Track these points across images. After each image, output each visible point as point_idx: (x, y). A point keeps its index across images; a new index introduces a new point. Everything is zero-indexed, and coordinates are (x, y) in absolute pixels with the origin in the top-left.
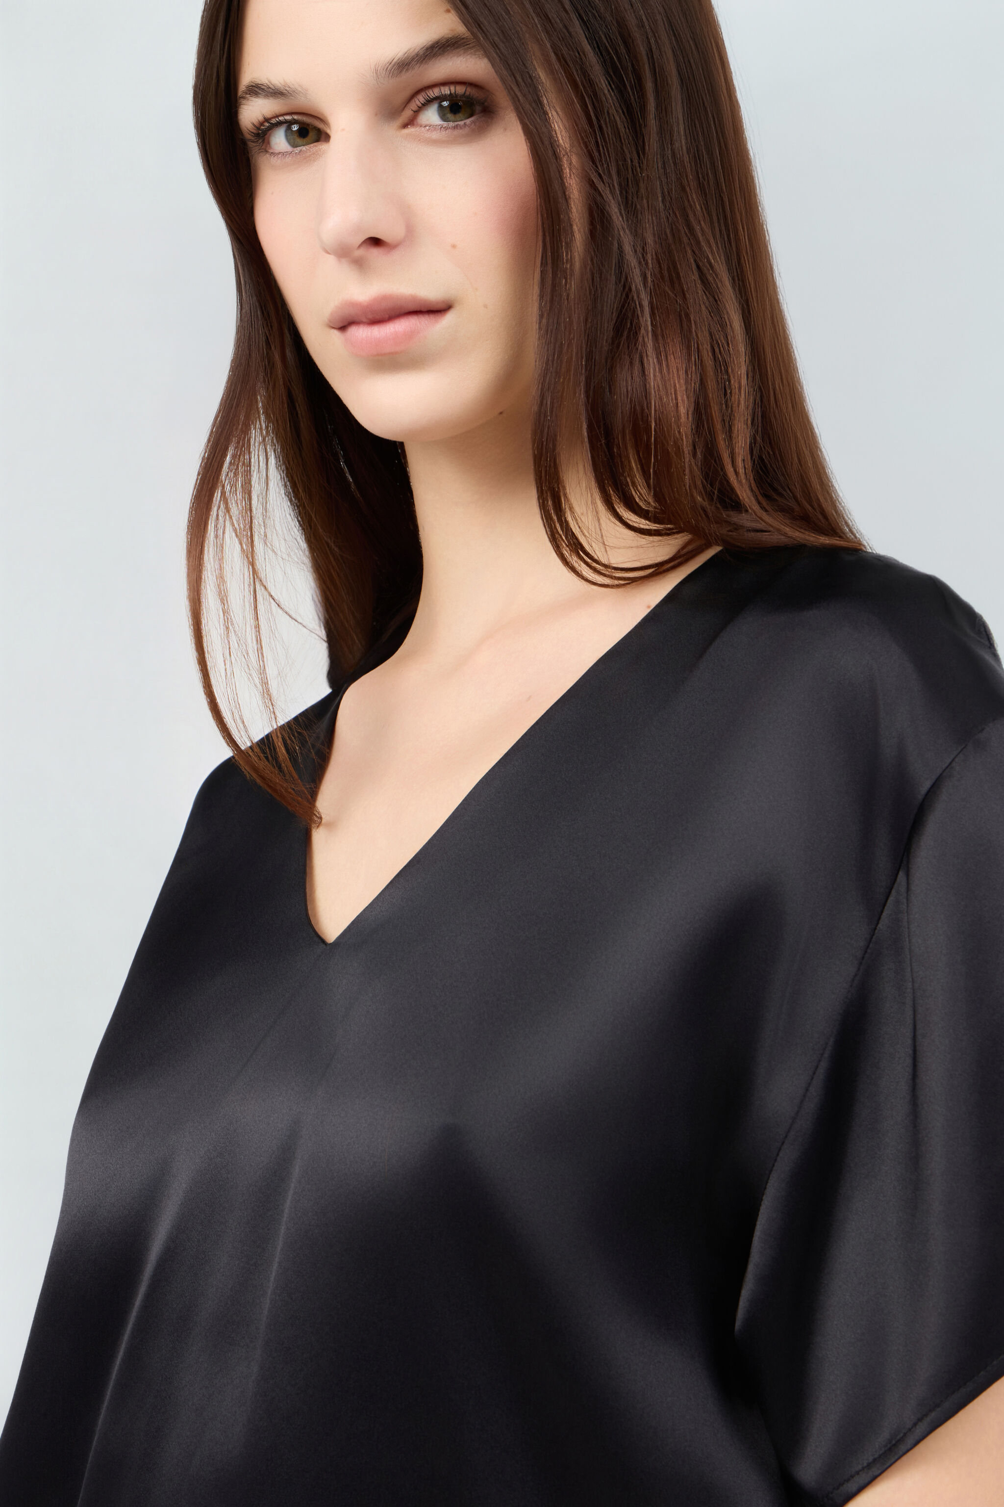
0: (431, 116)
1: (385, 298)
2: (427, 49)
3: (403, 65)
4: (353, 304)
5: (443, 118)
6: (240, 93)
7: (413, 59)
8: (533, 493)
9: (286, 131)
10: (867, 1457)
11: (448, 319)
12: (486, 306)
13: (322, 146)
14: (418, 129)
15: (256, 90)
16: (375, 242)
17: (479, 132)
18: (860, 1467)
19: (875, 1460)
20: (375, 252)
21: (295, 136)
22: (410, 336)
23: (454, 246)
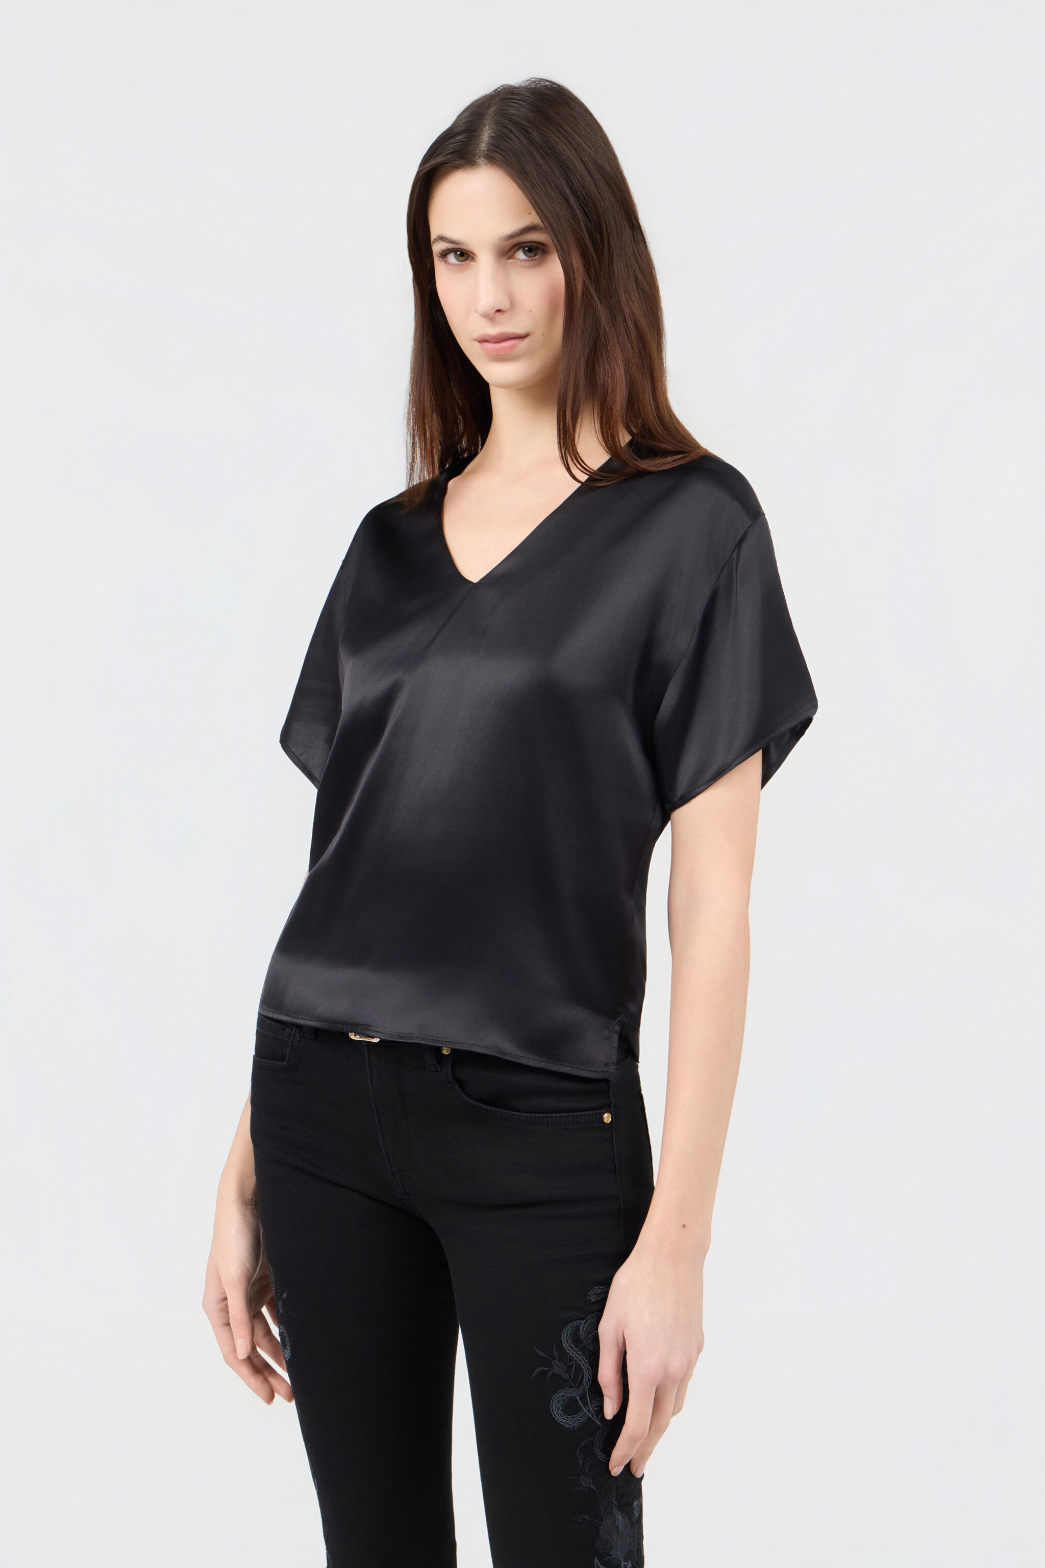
0: (521, 255)
1: (502, 334)
2: (522, 231)
3: (511, 237)
4: (488, 335)
5: (525, 254)
6: (432, 240)
7: (516, 234)
8: (555, 414)
9: (454, 254)
10: (708, 776)
11: (527, 340)
12: (543, 335)
13: (473, 263)
14: (515, 261)
15: (442, 238)
16: (499, 311)
17: (541, 263)
18: (705, 781)
19: (711, 779)
20: (498, 314)
21: (458, 256)
22: (512, 347)
23: (530, 311)
